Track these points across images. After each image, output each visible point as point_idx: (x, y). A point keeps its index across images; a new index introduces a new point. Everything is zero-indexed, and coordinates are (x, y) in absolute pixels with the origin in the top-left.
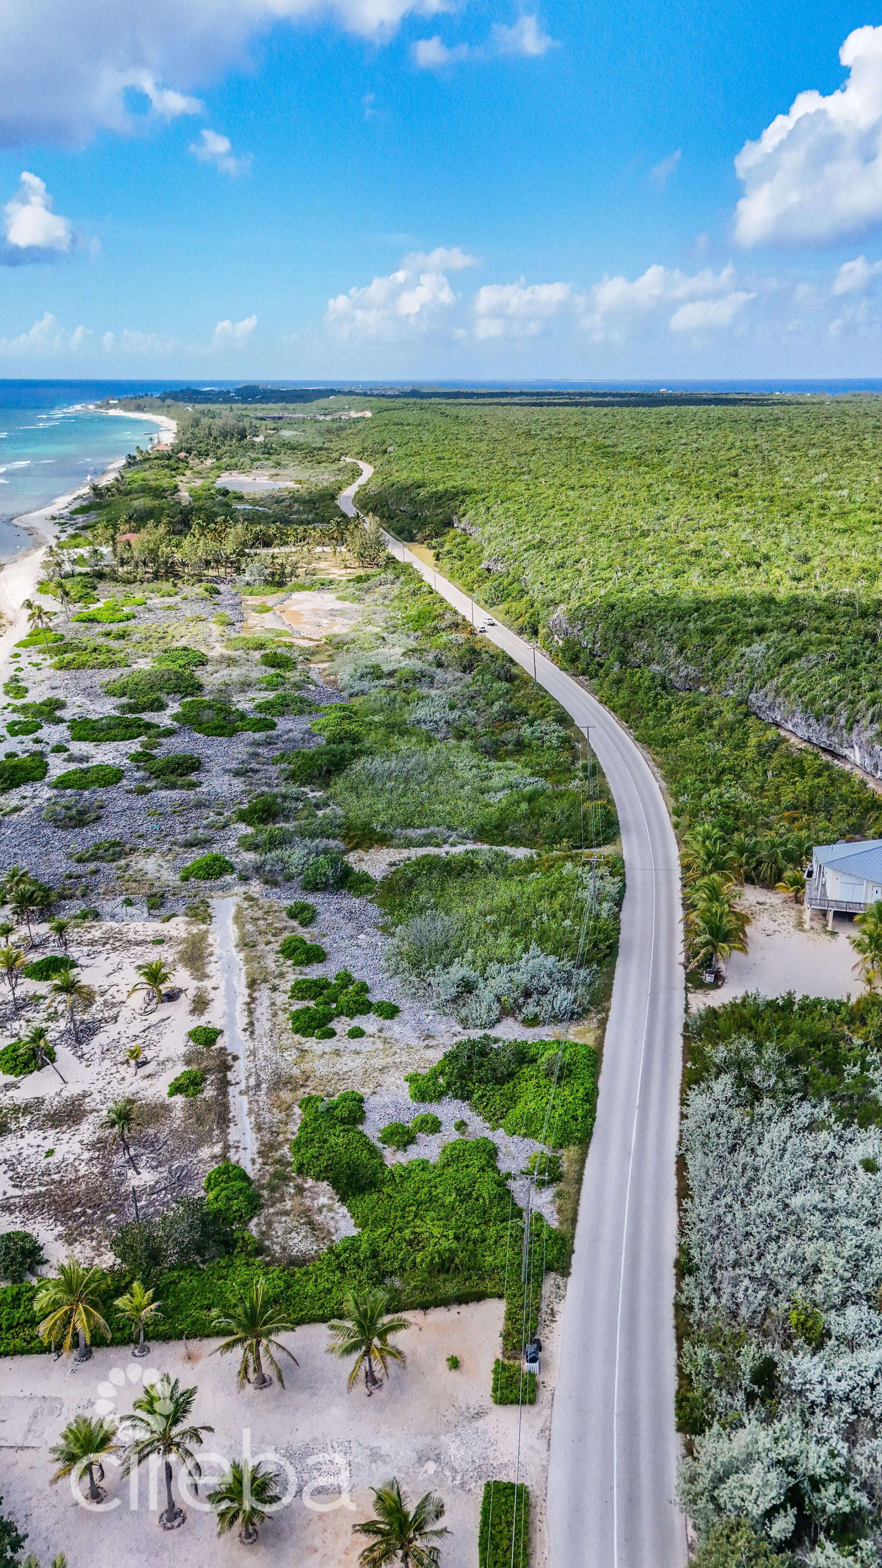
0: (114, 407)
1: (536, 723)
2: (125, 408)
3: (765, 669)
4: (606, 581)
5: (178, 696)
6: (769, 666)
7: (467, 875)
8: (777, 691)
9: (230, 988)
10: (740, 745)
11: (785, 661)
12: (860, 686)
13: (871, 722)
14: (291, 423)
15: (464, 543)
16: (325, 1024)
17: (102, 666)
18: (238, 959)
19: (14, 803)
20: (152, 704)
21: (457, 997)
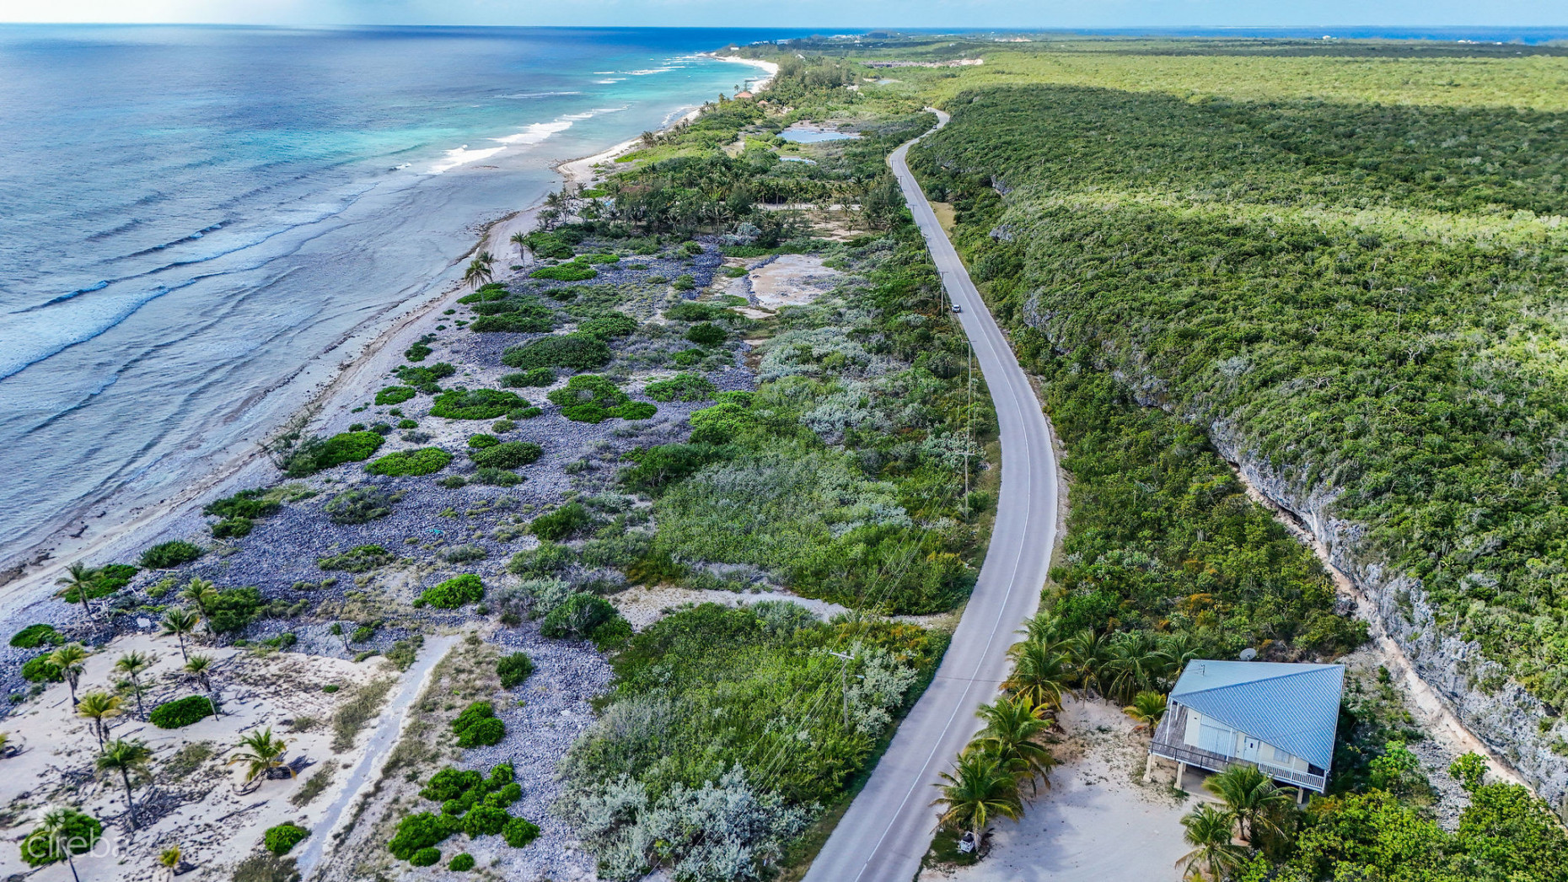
0: (733, 54)
1: (943, 435)
2: (743, 55)
3: (1237, 391)
4: (1103, 261)
5: (573, 370)
6: (1242, 389)
7: (741, 638)
8: (1241, 421)
9: (366, 764)
10: (1178, 491)
11: (1265, 383)
12: (1343, 430)
13: (1337, 483)
14: (894, 73)
15: (993, 205)
16: (432, 844)
17: (521, 329)
18: (401, 725)
19: (317, 486)
20: (536, 379)
21: (611, 829)
